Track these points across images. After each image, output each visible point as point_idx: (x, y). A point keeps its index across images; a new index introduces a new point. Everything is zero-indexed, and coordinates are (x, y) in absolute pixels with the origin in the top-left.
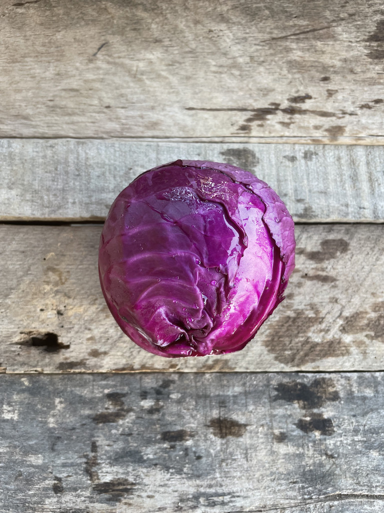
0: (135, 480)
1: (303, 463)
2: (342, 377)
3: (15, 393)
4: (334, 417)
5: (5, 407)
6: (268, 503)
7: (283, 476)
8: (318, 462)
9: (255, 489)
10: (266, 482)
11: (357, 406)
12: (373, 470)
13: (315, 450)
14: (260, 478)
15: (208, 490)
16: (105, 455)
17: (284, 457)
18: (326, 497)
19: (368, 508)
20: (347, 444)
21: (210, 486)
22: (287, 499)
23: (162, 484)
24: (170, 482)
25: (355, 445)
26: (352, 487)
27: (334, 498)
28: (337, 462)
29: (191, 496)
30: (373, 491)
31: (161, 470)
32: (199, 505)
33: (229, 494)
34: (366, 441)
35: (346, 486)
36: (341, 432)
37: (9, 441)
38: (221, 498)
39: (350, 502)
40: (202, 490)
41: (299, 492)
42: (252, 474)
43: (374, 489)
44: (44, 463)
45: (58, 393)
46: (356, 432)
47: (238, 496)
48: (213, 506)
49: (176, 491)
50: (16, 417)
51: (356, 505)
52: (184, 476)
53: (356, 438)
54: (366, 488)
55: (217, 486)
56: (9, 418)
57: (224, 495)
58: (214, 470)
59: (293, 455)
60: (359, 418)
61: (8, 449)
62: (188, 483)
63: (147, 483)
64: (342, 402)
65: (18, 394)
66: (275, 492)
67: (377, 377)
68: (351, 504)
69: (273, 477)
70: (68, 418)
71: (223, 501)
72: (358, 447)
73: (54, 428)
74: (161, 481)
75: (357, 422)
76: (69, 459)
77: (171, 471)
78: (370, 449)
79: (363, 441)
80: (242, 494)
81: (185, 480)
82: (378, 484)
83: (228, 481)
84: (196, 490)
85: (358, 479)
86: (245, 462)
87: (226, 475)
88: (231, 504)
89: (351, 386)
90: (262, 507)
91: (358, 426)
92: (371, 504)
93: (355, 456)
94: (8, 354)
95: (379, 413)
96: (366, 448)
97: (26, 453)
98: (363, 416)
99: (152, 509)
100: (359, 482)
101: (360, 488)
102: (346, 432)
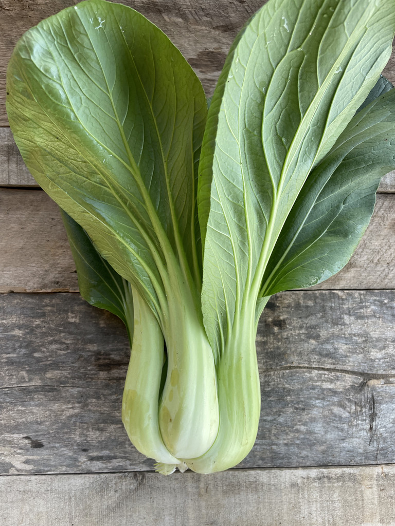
1: (267, 347)
2: (293, 294)
3: (76, 305)
4: (287, 318)
5: (69, 314)
8: (276, 346)
11: (303, 312)
12: (311, 351)
13: (274, 339)
18: (281, 368)
19: (308, 375)
20: (295, 335)
25: (301, 336)
26: (298, 361)
27: (286, 368)
28: (288, 346)
30: (311, 365)
34: (307, 334)
35: (294, 361)
36: (291, 328)
37: (73, 336)
43: (312, 363)
44: (98, 349)
46: (301, 327)
50: (78, 321)
51: (300, 373)
53: (301, 332)
54: (306, 362)
56: (73, 321)
59: (260, 342)
60: (304, 319)
61: (74, 341)
64: (293, 309)
65: (78, 306)
67: (316, 294)
68: (297, 372)
72: (302, 337)
73: (104, 327)
75: (302, 321)
76: (115, 346)
78: (310, 338)
82: (314, 360)
85: (301, 356)
89: (299, 299)
91: (303, 324)
92: (310, 373)
93: (300, 343)
94: (70, 279)
95: (317, 316)
96: (307, 337)
97: (86, 343)
98: (306, 318)
100: (302, 359)
101: (303, 362)
102: (295, 328)
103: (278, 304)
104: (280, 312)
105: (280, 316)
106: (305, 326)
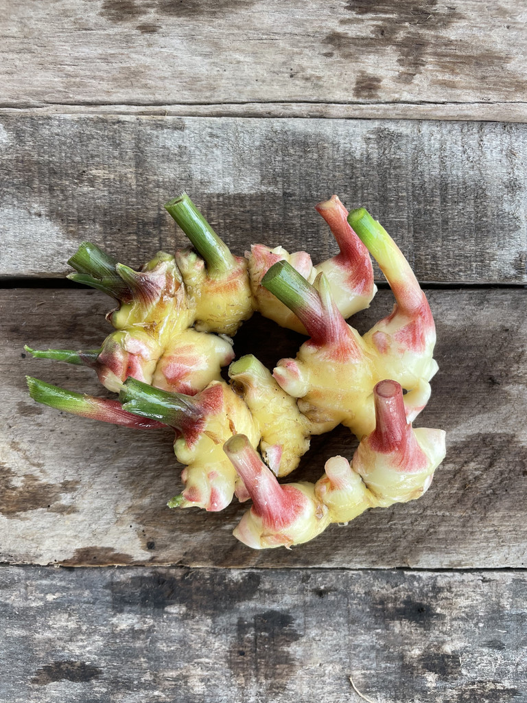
11: (508, 632)
46: (501, 675)
60: (510, 653)
64: (481, 625)
75: (505, 658)
89: (500, 596)
98: (517, 649)
103: (438, 610)
104: (444, 633)
105: (443, 642)
106: (511, 671)
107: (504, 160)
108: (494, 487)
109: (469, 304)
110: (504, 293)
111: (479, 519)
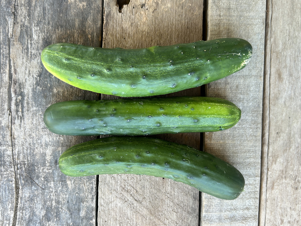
0: (34, 54)
1: (40, 166)
4: (68, 188)
6: (16, 141)
7: (32, 151)
8: (40, 175)
9: (25, 133)
10: (29, 140)
12: (33, 211)
14: (32, 136)
15: (26, 102)
16: (49, 36)
17: (44, 153)
18: (18, 179)
19: (9, 207)
20: (50, 195)
21: (28, 103)
22: (18, 153)
23: (31, 72)
24: (31, 77)
26: (24, 196)
27: (17, 183)
28: (39, 188)
29: (22, 90)
30: (19, 211)
31: (39, 71)
32: (17, 95)
33: (23, 115)
34: (52, 208)
35: (24, 193)
38: (20, 110)
39: (14, 194)
40: (26, 98)
41: (22, 161)
42: (34, 131)
43: (21, 211)
45: (89, 4)
46: (58, 202)
47: (21, 122)
48: (16, 105)
49: (26, 81)
51: (12, 199)
52: (35, 86)
53: (53, 202)
54: (22, 206)
55: (28, 108)
57: (22, 112)
58: (38, 106)
59: (45, 159)
60: (66, 205)
62: (30, 89)
63: (31, 62)
64: (77, 195)
66: (23, 145)
67: (92, 220)
68: (12, 195)
69: (32, 145)
70: (74, 11)
71: (19, 111)
72: (48, 202)
73: (67, 2)
74: (32, 71)
75: (64, 204)
76: (48, 11)
77: (38, 78)
78: (46, 210)
79: (52, 206)
80: (22, 124)
81: (32, 87)
82: (24, 214)
83: (30, 115)
84: (26, 94)
85: (28, 201)
86: (42, 127)
87: (34, 114)
88: (16, 116)
89: (87, 202)
90: (13, 136)
91: (62, 204)
92: (11, 209)
93: (43, 200)
95: (69, 219)
96: (47, 208)
98: (68, 208)
99: (15, 65)
100: (26, 202)
101: (22, 202)
102: (58, 195)
105: (71, 181)
106: (59, 206)
107: (245, 207)
108: (128, 201)
109: (194, 193)
110: (197, 206)
111: (116, 195)
